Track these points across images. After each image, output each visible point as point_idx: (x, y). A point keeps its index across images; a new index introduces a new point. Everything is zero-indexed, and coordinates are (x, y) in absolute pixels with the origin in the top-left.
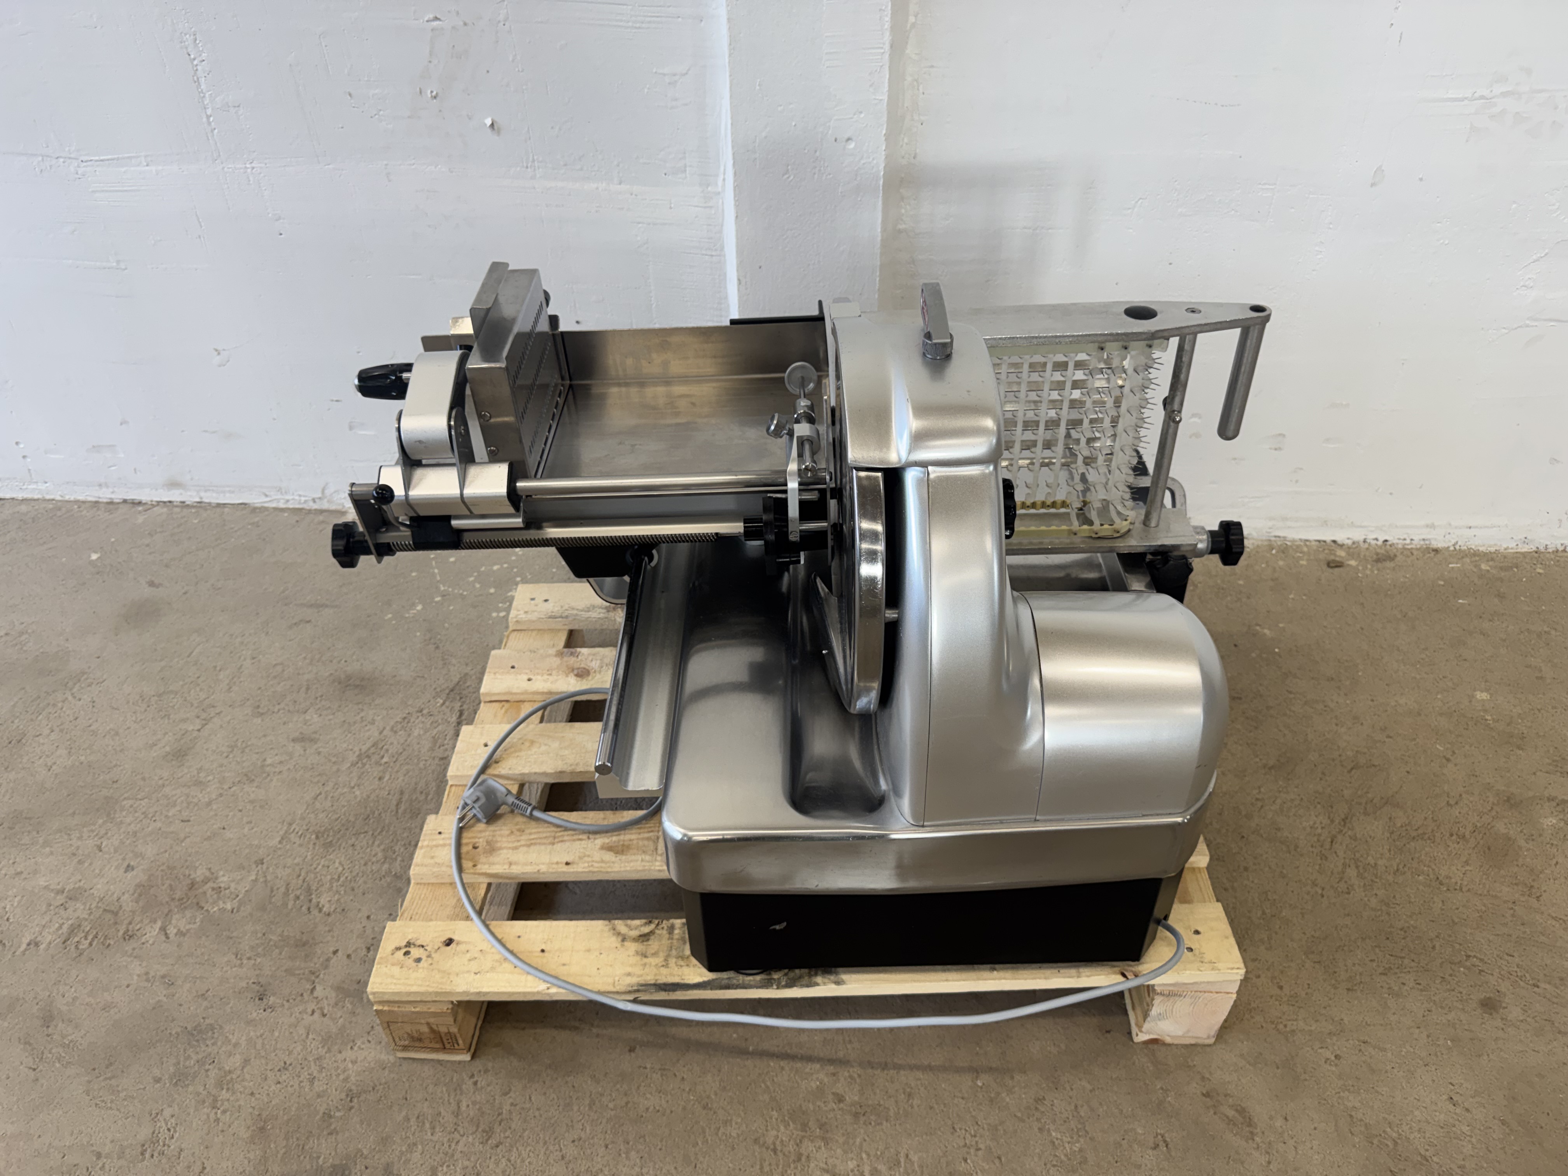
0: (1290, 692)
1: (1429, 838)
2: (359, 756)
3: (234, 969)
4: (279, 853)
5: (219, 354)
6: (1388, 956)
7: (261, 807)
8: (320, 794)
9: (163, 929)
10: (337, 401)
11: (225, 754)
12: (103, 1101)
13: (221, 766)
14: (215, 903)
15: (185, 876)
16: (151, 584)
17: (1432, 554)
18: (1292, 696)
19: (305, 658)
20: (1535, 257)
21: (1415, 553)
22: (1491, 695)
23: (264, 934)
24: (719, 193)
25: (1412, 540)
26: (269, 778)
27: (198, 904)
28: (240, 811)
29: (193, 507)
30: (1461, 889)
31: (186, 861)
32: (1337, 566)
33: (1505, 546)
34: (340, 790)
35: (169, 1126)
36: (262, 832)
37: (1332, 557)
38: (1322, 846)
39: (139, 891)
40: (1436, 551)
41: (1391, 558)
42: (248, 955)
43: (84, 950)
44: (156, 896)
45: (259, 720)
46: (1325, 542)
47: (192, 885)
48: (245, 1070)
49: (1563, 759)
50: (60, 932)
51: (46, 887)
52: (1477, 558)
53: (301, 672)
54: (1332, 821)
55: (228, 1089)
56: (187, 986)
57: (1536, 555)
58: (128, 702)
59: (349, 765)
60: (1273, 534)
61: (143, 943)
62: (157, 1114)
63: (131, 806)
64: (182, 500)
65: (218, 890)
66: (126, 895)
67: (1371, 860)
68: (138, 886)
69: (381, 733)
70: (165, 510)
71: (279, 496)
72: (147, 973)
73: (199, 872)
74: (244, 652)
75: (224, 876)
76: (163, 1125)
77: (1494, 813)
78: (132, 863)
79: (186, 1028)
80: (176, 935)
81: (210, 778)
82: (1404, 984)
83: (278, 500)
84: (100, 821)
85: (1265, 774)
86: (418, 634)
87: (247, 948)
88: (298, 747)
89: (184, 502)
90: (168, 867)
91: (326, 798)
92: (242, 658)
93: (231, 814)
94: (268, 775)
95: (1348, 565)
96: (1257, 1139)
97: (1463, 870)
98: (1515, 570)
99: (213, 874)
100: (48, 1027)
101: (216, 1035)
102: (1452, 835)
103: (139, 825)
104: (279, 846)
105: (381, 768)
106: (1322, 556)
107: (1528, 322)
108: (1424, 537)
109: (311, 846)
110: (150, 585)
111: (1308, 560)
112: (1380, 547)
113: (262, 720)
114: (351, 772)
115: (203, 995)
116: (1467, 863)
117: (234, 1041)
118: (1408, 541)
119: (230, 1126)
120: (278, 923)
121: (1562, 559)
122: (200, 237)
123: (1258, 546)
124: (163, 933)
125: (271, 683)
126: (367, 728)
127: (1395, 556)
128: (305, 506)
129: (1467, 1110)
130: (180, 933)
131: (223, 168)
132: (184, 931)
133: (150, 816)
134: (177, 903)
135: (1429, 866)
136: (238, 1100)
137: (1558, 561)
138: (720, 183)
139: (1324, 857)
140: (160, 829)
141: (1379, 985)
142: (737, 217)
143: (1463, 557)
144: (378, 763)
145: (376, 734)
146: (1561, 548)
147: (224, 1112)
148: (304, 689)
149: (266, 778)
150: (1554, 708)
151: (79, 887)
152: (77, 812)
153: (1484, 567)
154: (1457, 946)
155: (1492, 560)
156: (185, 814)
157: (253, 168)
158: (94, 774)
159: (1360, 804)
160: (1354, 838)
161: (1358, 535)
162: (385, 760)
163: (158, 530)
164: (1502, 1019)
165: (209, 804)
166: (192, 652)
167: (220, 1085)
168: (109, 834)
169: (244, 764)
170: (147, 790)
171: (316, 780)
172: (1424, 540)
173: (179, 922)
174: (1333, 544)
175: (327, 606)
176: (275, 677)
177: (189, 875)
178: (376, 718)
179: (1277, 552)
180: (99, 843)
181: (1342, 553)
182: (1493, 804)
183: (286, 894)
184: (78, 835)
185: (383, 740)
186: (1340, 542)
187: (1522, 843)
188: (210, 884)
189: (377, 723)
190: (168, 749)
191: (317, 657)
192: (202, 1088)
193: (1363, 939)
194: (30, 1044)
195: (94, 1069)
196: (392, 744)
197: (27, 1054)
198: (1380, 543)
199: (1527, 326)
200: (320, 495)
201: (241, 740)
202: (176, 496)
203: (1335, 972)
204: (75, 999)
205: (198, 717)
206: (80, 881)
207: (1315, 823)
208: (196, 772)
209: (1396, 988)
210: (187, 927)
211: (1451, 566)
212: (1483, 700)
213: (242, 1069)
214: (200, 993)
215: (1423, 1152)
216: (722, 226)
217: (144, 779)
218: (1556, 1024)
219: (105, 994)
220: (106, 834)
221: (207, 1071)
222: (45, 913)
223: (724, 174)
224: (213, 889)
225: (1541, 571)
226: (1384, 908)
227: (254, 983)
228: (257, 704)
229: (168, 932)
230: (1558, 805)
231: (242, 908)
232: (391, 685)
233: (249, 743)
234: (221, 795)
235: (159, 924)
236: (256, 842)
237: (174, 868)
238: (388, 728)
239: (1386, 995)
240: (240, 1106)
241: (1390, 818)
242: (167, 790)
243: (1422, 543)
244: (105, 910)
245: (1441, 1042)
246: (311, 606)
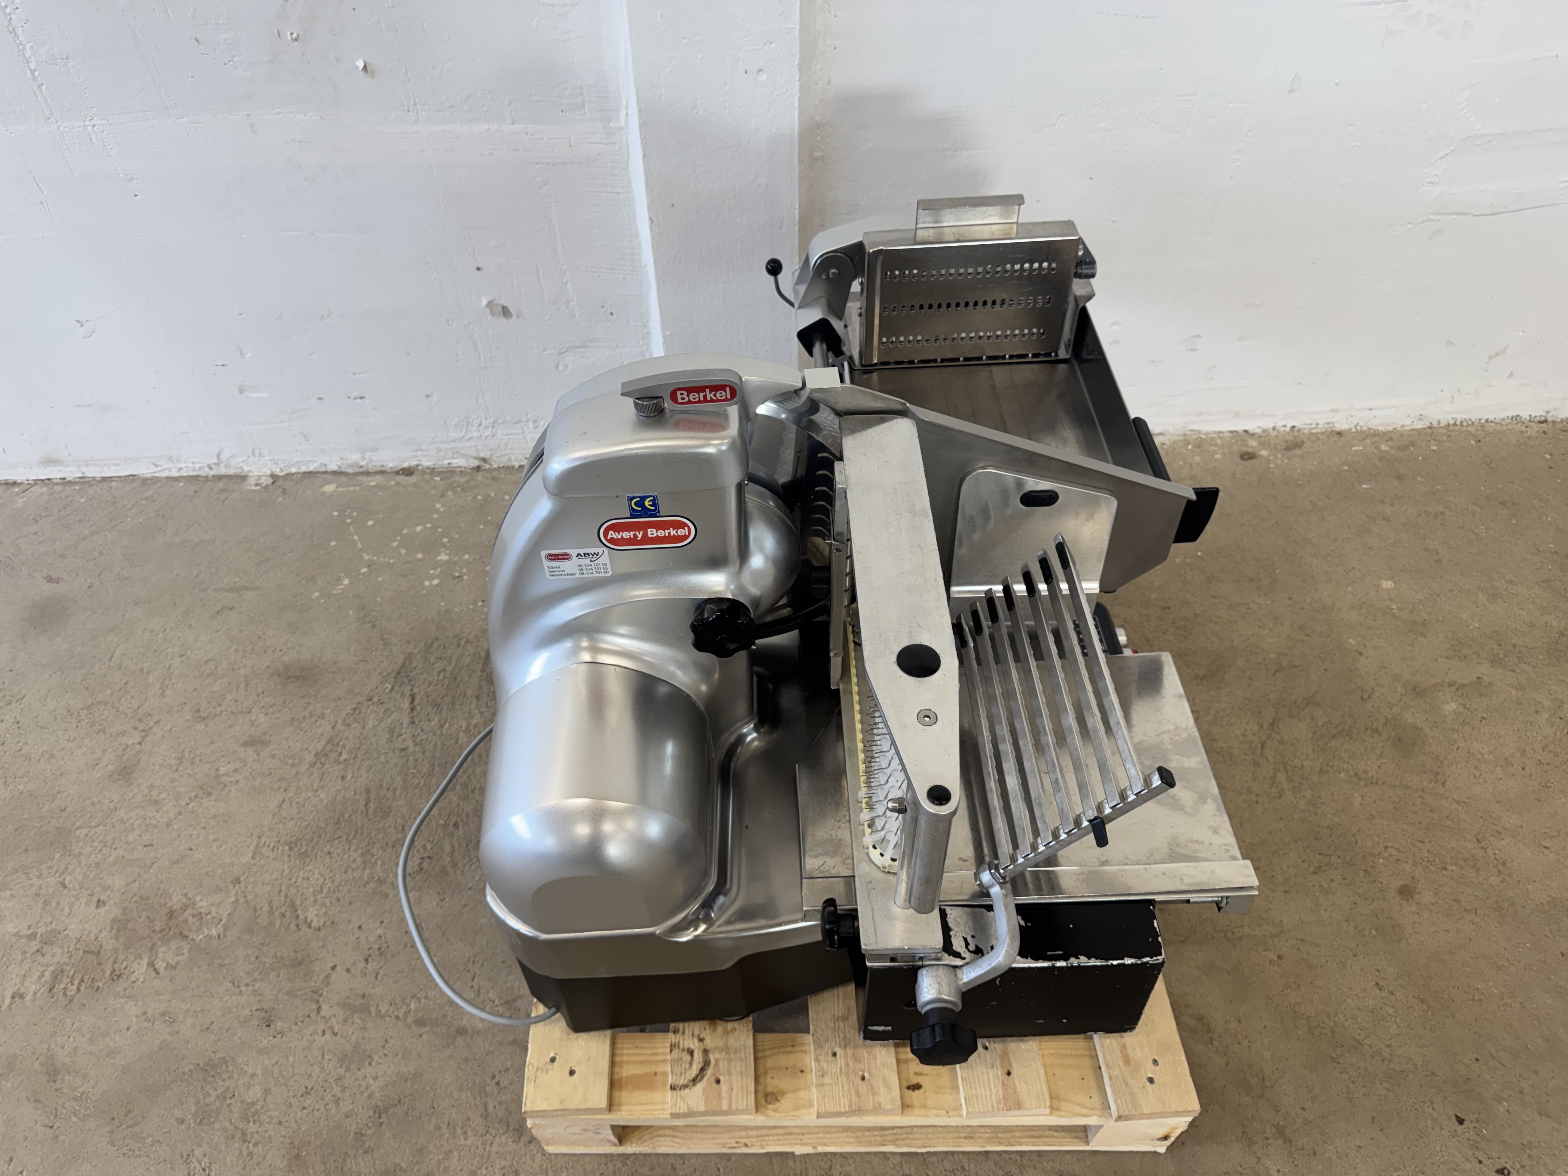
0: (1215, 597)
1: (1347, 735)
2: (316, 755)
3: (234, 998)
4: (255, 869)
5: (82, 325)
6: (1317, 856)
7: (225, 821)
8: (284, 801)
9: (151, 964)
10: (223, 365)
11: (175, 768)
12: (130, 1150)
13: (173, 781)
14: (199, 930)
15: (161, 904)
16: (50, 579)
17: (1336, 438)
18: (1216, 601)
19: (236, 650)
20: (1441, 154)
21: (1321, 437)
22: (1395, 582)
23: (257, 958)
24: (622, 128)
25: (1317, 424)
26: (226, 790)
27: (181, 933)
28: (204, 828)
29: (78, 482)
30: (1377, 783)
31: (159, 889)
32: (1250, 458)
33: (1401, 423)
34: (303, 794)
35: (203, 1166)
36: (231, 849)
37: (1245, 449)
38: (1253, 753)
39: (115, 927)
40: (1340, 434)
41: (1298, 445)
42: (245, 982)
43: (73, 996)
44: (135, 930)
45: (201, 726)
46: (1237, 432)
47: (171, 914)
48: (268, 1101)
49: (1460, 642)
50: (43, 980)
51: (16, 934)
52: (1377, 439)
53: (236, 667)
54: (1262, 727)
55: (254, 1121)
56: (190, 1021)
57: (1430, 431)
58: (56, 719)
59: (308, 766)
60: (1188, 429)
61: (134, 982)
62: (189, 1155)
63: (86, 835)
64: (62, 476)
65: (199, 916)
66: (104, 933)
67: (1297, 763)
68: (114, 921)
69: (333, 728)
70: (45, 489)
71: (170, 465)
72: (145, 1013)
73: (175, 900)
74: (170, 650)
75: (202, 900)
76: (197, 1165)
77: (1402, 704)
78: (102, 898)
79: (198, 1064)
80: (166, 969)
81: (163, 796)
82: (1332, 880)
83: (170, 470)
84: (58, 855)
85: (1197, 685)
86: (351, 612)
87: (242, 974)
88: (250, 753)
89: (64, 479)
90: (141, 898)
91: (291, 805)
92: (169, 657)
93: (195, 832)
94: (225, 786)
95: (1262, 456)
96: (1216, 1043)
97: (1378, 763)
98: (1412, 448)
99: (190, 899)
100: (55, 1081)
101: (230, 1068)
102: (1366, 730)
103: (99, 856)
104: (253, 862)
105: (342, 766)
106: (1235, 448)
107: (1432, 216)
108: (1329, 421)
109: (286, 858)
110: (48, 581)
111: (1223, 454)
112: (1288, 433)
113: (206, 725)
114: (311, 774)
115: (208, 1028)
116: (1381, 756)
117: (250, 1071)
118: (1314, 426)
119: (264, 1158)
120: (269, 944)
121: (1453, 434)
122: (42, 203)
123: (1174, 442)
124: (152, 969)
125: (207, 682)
126: (318, 723)
127: (1303, 442)
128: (201, 473)
129: (1392, 993)
130: (170, 967)
131: (59, 128)
132: (174, 964)
133: (109, 844)
134: (159, 935)
135: (1348, 763)
136: (267, 1131)
137: (1450, 436)
138: (622, 117)
139: (1256, 764)
140: (123, 857)
141: (1311, 884)
142: (644, 155)
143: (1364, 439)
144: (337, 762)
145: (329, 729)
146: (1452, 422)
147: (256, 1145)
148: (242, 686)
149: (223, 789)
150: (1451, 591)
151: (52, 930)
152: (30, 847)
153: (1384, 447)
154: (1376, 839)
155: (1391, 439)
156: (147, 838)
157: (94, 126)
158: (38, 804)
159: (1285, 706)
160: (1282, 742)
161: (1267, 424)
162: (344, 757)
163: (43, 514)
164: (1417, 904)
165: (168, 825)
166: (112, 656)
167: (246, 1118)
168: (70, 869)
169: (197, 776)
170: (99, 816)
171: (276, 786)
172: (1328, 423)
173: (166, 955)
174: (1244, 434)
175: (247, 589)
176: (209, 675)
177: (166, 904)
178: (325, 711)
179: (1193, 447)
180: (61, 879)
181: (1253, 443)
182: (1401, 695)
183: (271, 912)
184: (37, 874)
185: (337, 736)
186: (1251, 431)
187: (1427, 730)
188: (189, 911)
189: (327, 717)
190: (111, 767)
191: (249, 648)
192: (228, 1124)
193: (1296, 841)
194: (40, 1102)
195: (113, 1119)
196: (347, 739)
197: (39, 1112)
198: (1288, 429)
199: (1431, 220)
200: (216, 461)
201: (188, 750)
202: (54, 473)
203: (1273, 876)
204: (76, 1049)
205: (136, 729)
206: (51, 923)
207: (1246, 730)
208: (147, 791)
209: (1326, 886)
210: (177, 959)
211: (1354, 449)
212: (1388, 589)
213: (265, 1100)
214: (204, 1027)
215: (1357, 1037)
216: (628, 162)
217: (93, 804)
218: (1463, 903)
219: (107, 1040)
220: (67, 868)
221: (229, 1105)
222: (22, 961)
223: (627, 109)
224: (194, 916)
225: (1435, 448)
226: (1311, 808)
227: (257, 1010)
228: (197, 707)
229: (157, 967)
230: (1457, 689)
231: (228, 933)
232: (334, 673)
233: (197, 752)
234: (180, 813)
235: (145, 961)
236: (227, 860)
237: (148, 898)
238: (340, 721)
239: (1318, 894)
240: (270, 1137)
241: (1312, 719)
242: (121, 813)
243: (1327, 426)
244: (85, 952)
245: (1366, 933)
246: (230, 590)
